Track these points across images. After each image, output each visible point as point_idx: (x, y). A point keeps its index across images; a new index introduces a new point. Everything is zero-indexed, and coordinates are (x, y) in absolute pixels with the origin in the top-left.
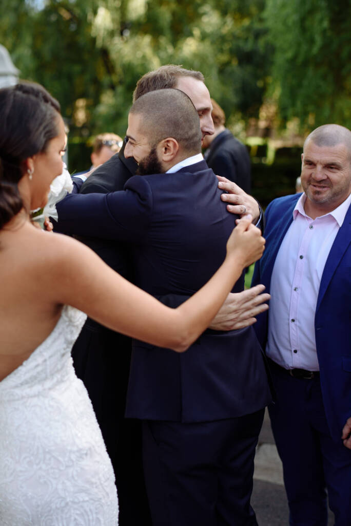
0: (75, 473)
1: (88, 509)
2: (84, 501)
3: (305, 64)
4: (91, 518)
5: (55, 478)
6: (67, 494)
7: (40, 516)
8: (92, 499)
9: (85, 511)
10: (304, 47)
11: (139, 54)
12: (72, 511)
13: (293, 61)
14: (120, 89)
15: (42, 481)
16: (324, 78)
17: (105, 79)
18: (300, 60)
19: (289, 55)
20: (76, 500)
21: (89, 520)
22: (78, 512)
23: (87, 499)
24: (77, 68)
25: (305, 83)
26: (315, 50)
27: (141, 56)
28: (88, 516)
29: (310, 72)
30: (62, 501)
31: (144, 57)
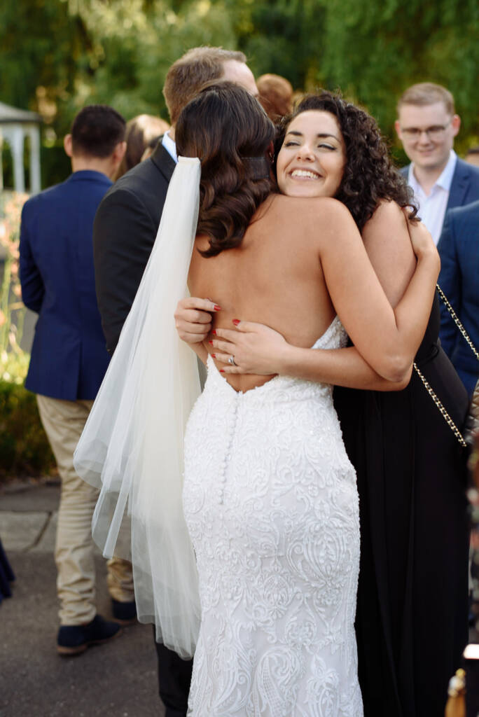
0: (334, 495)
1: (340, 537)
2: (338, 528)
3: (373, 33)
4: (342, 548)
5: (314, 497)
6: (323, 516)
7: (289, 540)
8: (346, 528)
9: (337, 539)
10: (372, 10)
11: (127, 24)
12: (325, 538)
13: (354, 29)
14: (102, 73)
15: (299, 498)
16: (400, 52)
17: (80, 59)
18: (366, 27)
19: (351, 20)
20: (331, 525)
21: (340, 551)
22: (330, 539)
23: (341, 526)
24: (43, 44)
25: (374, 59)
26: (388, 14)
27: (131, 25)
28: (339, 545)
29: (380, 43)
30: (317, 524)
31: (134, 28)
